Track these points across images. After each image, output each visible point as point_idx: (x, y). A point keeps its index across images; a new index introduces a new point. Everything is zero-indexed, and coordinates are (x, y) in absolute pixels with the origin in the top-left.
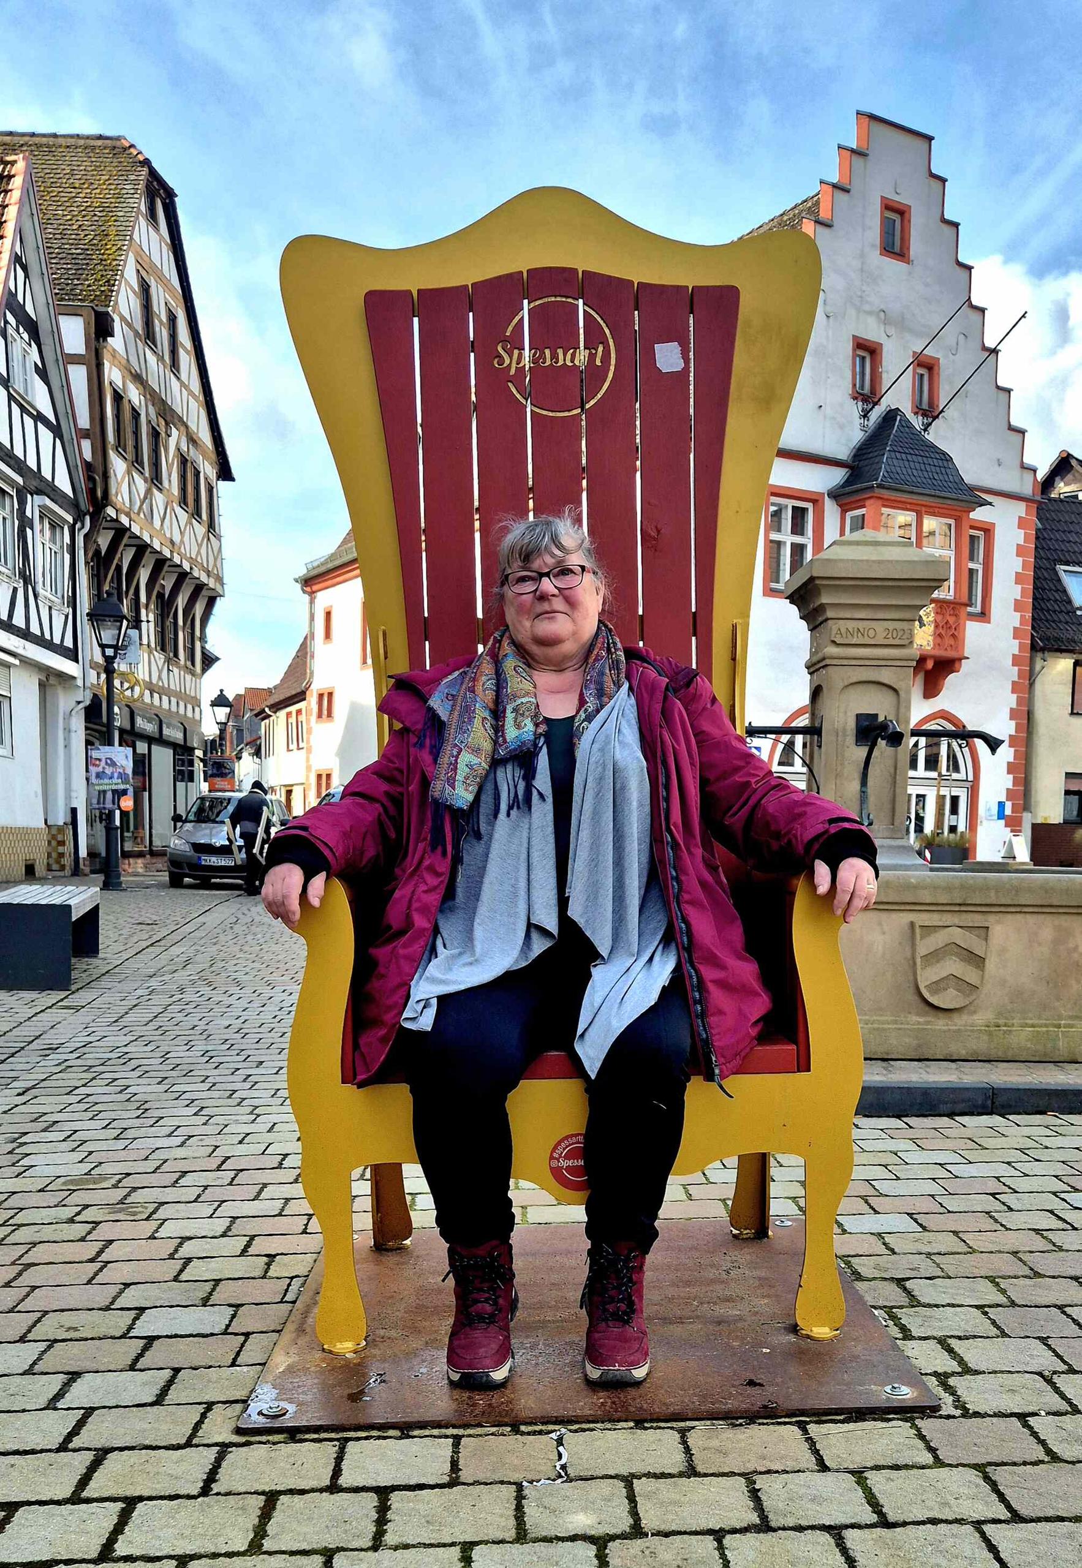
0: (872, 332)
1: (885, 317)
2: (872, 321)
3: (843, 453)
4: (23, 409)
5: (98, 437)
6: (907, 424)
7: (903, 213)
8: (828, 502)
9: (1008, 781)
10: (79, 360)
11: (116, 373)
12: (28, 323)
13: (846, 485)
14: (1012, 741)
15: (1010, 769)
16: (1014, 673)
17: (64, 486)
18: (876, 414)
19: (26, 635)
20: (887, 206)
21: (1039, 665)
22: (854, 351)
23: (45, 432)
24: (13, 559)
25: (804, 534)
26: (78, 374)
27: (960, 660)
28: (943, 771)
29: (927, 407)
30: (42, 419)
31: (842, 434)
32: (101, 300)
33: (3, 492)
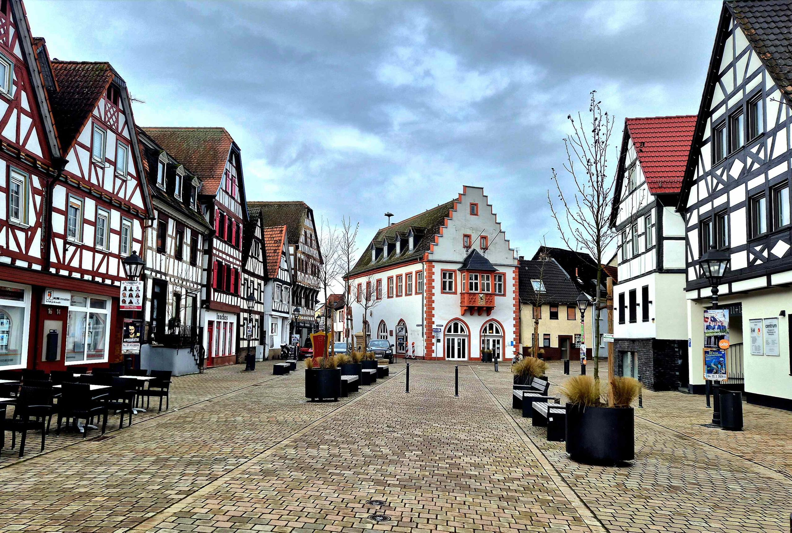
0: (468, 233)
1: (472, 229)
2: (468, 230)
3: (462, 260)
4: (283, 270)
5: (295, 269)
6: (477, 253)
7: (476, 205)
8: (457, 271)
9: (514, 336)
10: (292, 255)
11: (299, 255)
12: (284, 253)
13: (462, 268)
14: (514, 326)
15: (514, 333)
16: (514, 309)
17: (289, 281)
18: (470, 250)
19: (281, 312)
20: (472, 204)
21: (522, 306)
22: (464, 237)
23: (286, 272)
24: (280, 298)
25: (452, 279)
26: (292, 258)
27: (494, 307)
28: (494, 334)
29: (485, 247)
30: (286, 270)
31: (461, 256)
32: (297, 242)
33: (278, 287)
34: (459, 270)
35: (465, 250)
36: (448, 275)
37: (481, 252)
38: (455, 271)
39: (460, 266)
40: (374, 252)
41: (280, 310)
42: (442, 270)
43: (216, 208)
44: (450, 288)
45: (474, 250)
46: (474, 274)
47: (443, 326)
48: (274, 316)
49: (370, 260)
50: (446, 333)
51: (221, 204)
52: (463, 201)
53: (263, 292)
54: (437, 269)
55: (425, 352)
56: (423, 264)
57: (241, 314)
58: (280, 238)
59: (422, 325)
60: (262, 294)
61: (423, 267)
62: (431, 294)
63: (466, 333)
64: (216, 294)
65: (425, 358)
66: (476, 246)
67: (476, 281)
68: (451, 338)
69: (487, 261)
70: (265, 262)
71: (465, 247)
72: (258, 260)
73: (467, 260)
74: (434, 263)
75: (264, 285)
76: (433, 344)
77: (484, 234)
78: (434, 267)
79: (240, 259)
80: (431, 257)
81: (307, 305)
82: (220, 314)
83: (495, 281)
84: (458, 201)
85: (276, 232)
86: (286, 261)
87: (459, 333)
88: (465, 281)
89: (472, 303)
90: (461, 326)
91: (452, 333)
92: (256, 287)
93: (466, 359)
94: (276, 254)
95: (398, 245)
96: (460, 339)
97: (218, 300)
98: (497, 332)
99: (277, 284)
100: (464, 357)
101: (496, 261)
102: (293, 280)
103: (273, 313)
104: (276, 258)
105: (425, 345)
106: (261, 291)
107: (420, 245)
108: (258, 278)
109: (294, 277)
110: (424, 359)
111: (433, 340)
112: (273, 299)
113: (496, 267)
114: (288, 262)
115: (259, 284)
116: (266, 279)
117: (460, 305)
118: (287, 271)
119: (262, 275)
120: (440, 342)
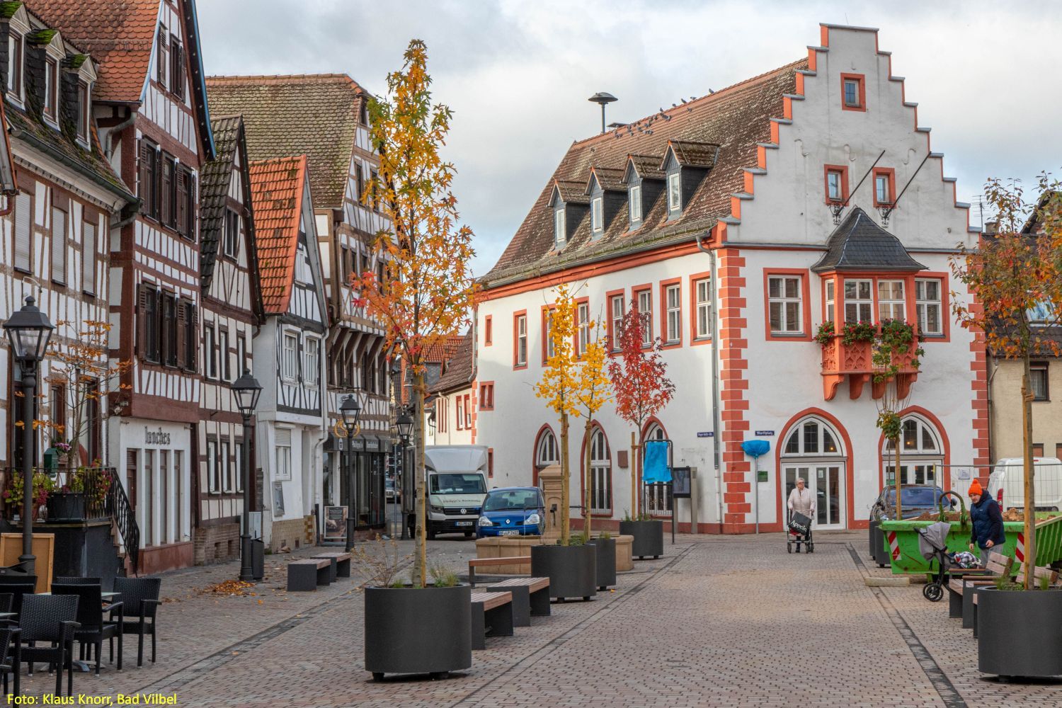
0: (838, 159)
2: (838, 153)
3: (823, 241)
4: (300, 287)
5: (335, 282)
6: (866, 219)
7: (858, 80)
8: (811, 275)
9: (975, 453)
10: (325, 239)
11: (343, 239)
12: (303, 238)
13: (822, 263)
14: (976, 424)
15: (976, 444)
16: (973, 375)
17: (317, 318)
18: (846, 212)
19: (299, 411)
20: (846, 78)
21: (994, 367)
22: (826, 175)
23: (309, 293)
24: (295, 372)
25: (796, 296)
26: (325, 248)
27: (916, 374)
28: (920, 449)
29: (887, 201)
30: (308, 287)
31: (820, 227)
32: (336, 198)
33: (290, 338)
34: (816, 270)
35: (830, 211)
36: (783, 285)
37: (876, 216)
38: (803, 274)
39: (816, 258)
40: (561, 215)
41: (297, 406)
42: (768, 272)
43: (139, 134)
44: (792, 325)
45: (857, 211)
46: (858, 281)
47: (773, 433)
48: (281, 425)
49: (551, 237)
50: (783, 453)
51: (149, 123)
52: (821, 70)
53: (251, 356)
54: (754, 267)
55: (725, 511)
56: (713, 256)
57: (202, 423)
58: (289, 194)
59: (714, 434)
60: (249, 361)
61: (713, 264)
62: (737, 344)
63: (841, 450)
64: (145, 373)
65: (725, 529)
66: (863, 200)
67: (865, 302)
68: (797, 466)
69: (892, 241)
70: (253, 270)
71: (830, 202)
72: (237, 266)
73: (834, 239)
74: (742, 254)
75: (254, 336)
76: (747, 487)
77: (883, 164)
78: (742, 262)
79: (196, 269)
80: (733, 235)
81: (368, 386)
82: (153, 429)
83: (919, 298)
84: (806, 68)
85: (277, 177)
86: (308, 261)
87: (821, 452)
88: (832, 302)
89: (854, 363)
90: (825, 430)
91: (801, 452)
92: (233, 344)
93: (842, 525)
94: (281, 243)
95: (635, 193)
96: (824, 469)
97: (151, 392)
98: (928, 443)
99: (288, 331)
100: (835, 519)
101: (919, 240)
102: (331, 315)
103: (281, 416)
104: (282, 253)
105: (724, 490)
106: (245, 355)
107: (701, 197)
108: (237, 319)
109: (332, 309)
110: (722, 532)
111: (746, 474)
112: (278, 374)
113: (919, 259)
114: (313, 261)
115: (241, 335)
116: (258, 316)
117: (821, 369)
118: (312, 288)
119: (247, 306)
120: (766, 480)
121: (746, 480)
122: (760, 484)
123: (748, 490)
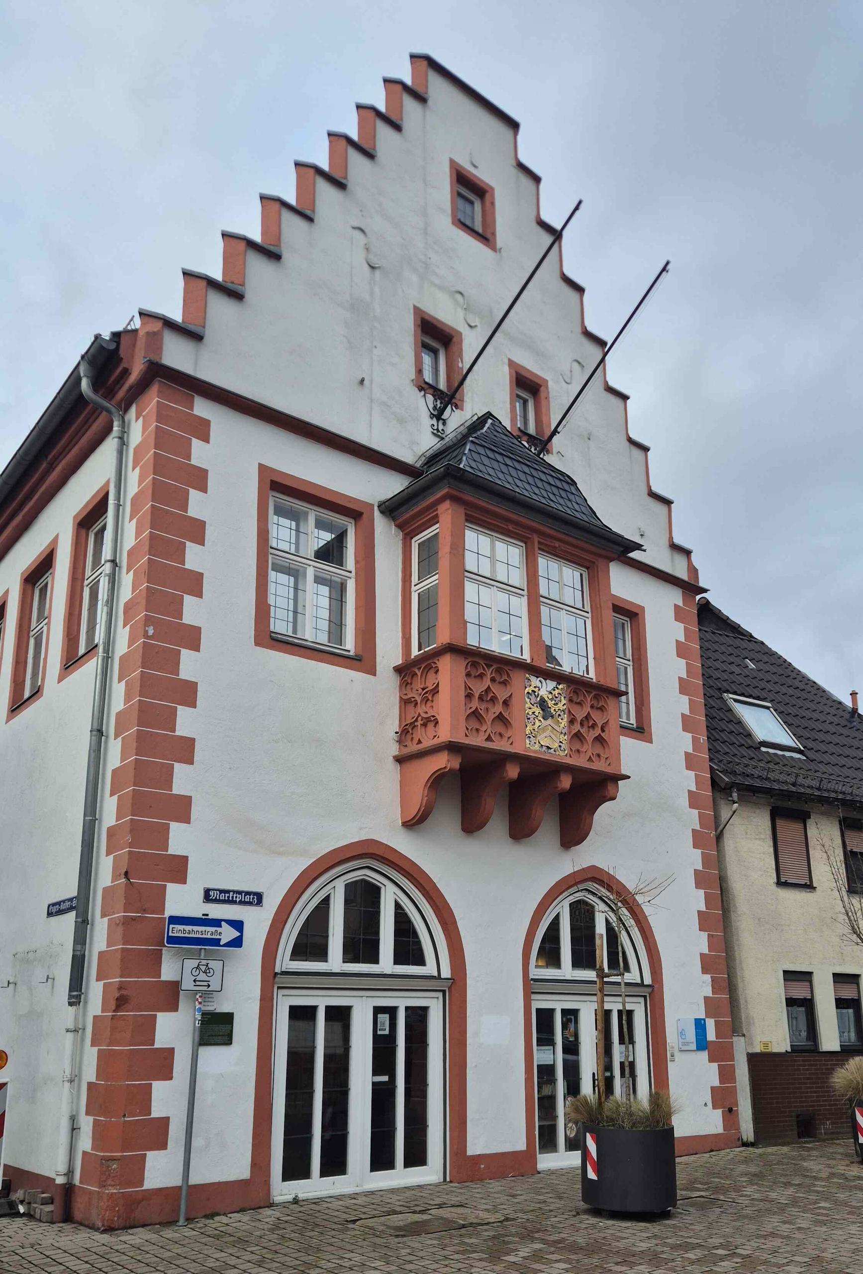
0: (443, 314)
1: (463, 300)
2: (443, 299)
3: (404, 456)
6: (503, 431)
7: (482, 191)
8: (379, 521)
9: (706, 986)
13: (404, 502)
14: (704, 921)
15: (706, 963)
18: (456, 419)
20: (460, 176)
22: (418, 330)
27: (616, 780)
28: (567, 970)
29: (534, 435)
34: (389, 511)
36: (309, 528)
38: (359, 512)
39: (390, 484)
42: (269, 478)
54: (234, 454)
55: (85, 1143)
59: (79, 899)
62: (168, 635)
63: (437, 960)
65: (79, 1206)
68: (322, 1001)
71: (424, 385)
76: (163, 1065)
77: (529, 362)
78: (202, 430)
87: (386, 962)
89: (487, 727)
90: (398, 906)
91: (335, 960)
93: (433, 1172)
96: (392, 1011)
98: (618, 957)
100: (416, 1157)
110: (68, 1214)
117: (394, 748)
120: (227, 1039)
121: (162, 1040)
122: (208, 1054)
123: (167, 1075)
